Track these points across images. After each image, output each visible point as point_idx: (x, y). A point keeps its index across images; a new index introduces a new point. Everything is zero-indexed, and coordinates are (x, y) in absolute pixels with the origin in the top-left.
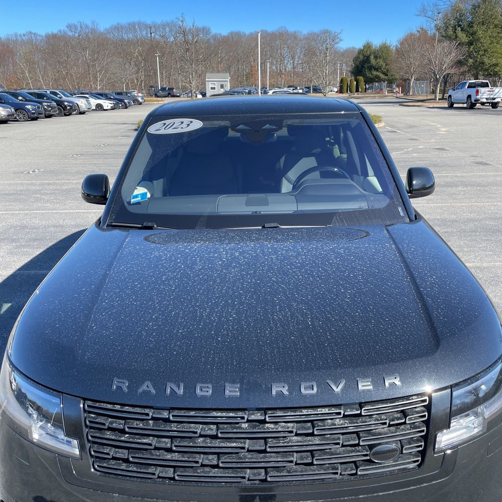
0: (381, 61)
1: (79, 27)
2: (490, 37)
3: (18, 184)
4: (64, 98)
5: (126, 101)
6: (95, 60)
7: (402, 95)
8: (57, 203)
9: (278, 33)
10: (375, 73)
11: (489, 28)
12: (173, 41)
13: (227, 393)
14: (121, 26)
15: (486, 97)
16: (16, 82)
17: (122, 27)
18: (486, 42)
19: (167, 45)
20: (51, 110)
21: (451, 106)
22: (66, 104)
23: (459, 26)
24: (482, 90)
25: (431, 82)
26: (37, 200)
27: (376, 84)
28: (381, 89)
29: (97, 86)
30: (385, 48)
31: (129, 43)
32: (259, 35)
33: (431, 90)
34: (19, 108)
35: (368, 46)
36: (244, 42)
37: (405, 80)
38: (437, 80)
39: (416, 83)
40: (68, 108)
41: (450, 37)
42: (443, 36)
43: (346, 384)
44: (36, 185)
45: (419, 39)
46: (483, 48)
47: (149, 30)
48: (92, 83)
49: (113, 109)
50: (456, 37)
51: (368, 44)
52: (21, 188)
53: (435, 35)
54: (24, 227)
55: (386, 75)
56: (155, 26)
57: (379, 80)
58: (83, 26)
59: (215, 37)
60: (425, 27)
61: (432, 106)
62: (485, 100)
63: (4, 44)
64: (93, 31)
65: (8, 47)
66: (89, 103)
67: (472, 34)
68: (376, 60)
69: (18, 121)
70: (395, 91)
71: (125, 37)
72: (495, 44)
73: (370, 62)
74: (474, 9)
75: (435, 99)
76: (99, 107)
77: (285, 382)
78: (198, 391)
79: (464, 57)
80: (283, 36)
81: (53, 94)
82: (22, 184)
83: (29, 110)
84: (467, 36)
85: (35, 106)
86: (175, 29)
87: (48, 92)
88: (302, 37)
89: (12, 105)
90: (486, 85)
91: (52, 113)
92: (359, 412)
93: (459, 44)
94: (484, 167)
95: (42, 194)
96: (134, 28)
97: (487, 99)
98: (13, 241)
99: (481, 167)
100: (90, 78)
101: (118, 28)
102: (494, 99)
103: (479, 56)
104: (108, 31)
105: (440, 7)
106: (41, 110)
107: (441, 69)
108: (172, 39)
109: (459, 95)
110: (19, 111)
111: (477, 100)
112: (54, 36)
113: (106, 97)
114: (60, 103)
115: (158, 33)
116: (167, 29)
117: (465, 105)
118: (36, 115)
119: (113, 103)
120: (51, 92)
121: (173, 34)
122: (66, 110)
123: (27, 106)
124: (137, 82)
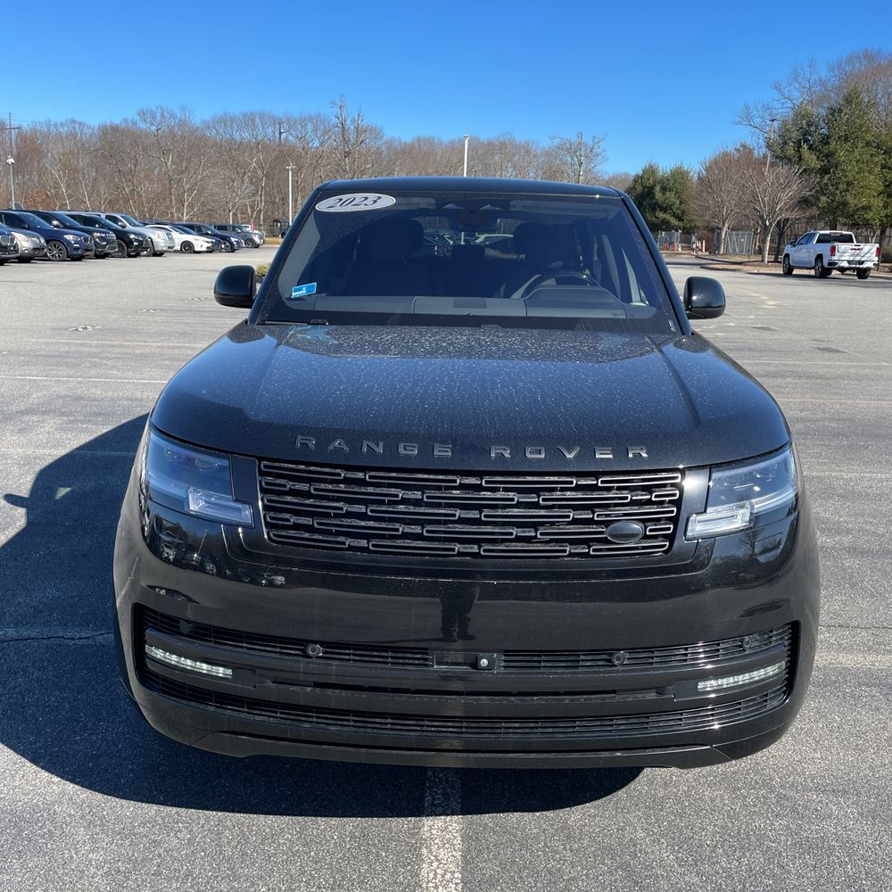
0: (673, 196)
1: (159, 115)
2: (858, 161)
3: (61, 343)
4: (129, 228)
5: (233, 239)
6: (182, 172)
7: (707, 253)
8: (129, 370)
9: (498, 143)
10: (661, 215)
11: (857, 147)
12: (318, 148)
13: (436, 453)
14: (231, 118)
15: (847, 258)
16: (43, 201)
17: (232, 120)
18: (851, 170)
19: (307, 153)
20: (106, 245)
21: (788, 273)
22: (132, 236)
23: (806, 141)
24: (842, 247)
25: (756, 235)
26: (95, 365)
27: (663, 233)
28: (672, 243)
29: (182, 214)
30: (680, 175)
31: (242, 146)
32: (467, 142)
33: (757, 248)
34: (53, 238)
35: (651, 171)
36: (439, 154)
37: (712, 230)
38: (766, 229)
39: (731, 235)
40: (135, 243)
41: (790, 160)
42: (777, 157)
43: (580, 450)
44: (91, 346)
45: (738, 161)
46: (844, 180)
47: (278, 126)
48: (174, 211)
49: (210, 251)
50: (800, 158)
51: (651, 167)
52: (67, 349)
53: (765, 157)
54: (78, 398)
55: (680, 219)
56: (288, 121)
57: (668, 227)
58: (165, 114)
59: (390, 144)
60: (748, 143)
61: (756, 271)
62: (845, 264)
63: (26, 137)
64: (182, 123)
65: (33, 142)
66: (171, 239)
67: (827, 156)
68: (663, 194)
69: (49, 260)
70: (694, 247)
71: (237, 137)
72: (866, 174)
73: (653, 197)
74: (832, 115)
75: (762, 261)
76: (187, 248)
77: (506, 445)
78: (401, 450)
79: (812, 193)
80: (506, 148)
81: (110, 220)
82: (67, 344)
83: (69, 242)
84: (818, 158)
85: (80, 236)
86: (322, 127)
87: (103, 216)
88: (539, 152)
89: (42, 232)
90: (848, 239)
91: (107, 250)
92: (595, 482)
93: (805, 170)
94: (831, 354)
95: (101, 358)
96: (254, 120)
97: (849, 262)
98: (63, 414)
99: (827, 355)
100: (171, 201)
101: (225, 121)
102: (862, 263)
103: (838, 192)
104: (208, 126)
105: (775, 111)
106: (90, 244)
107: (772, 211)
108: (317, 144)
109: (803, 253)
110: (52, 243)
111: (832, 264)
112: (115, 129)
113: (199, 230)
114: (122, 236)
115: (294, 133)
116: (310, 126)
117: (812, 272)
118: (80, 252)
119: (212, 242)
120: (107, 217)
121: (319, 135)
122: (131, 247)
123: (66, 237)
124: (252, 212)
